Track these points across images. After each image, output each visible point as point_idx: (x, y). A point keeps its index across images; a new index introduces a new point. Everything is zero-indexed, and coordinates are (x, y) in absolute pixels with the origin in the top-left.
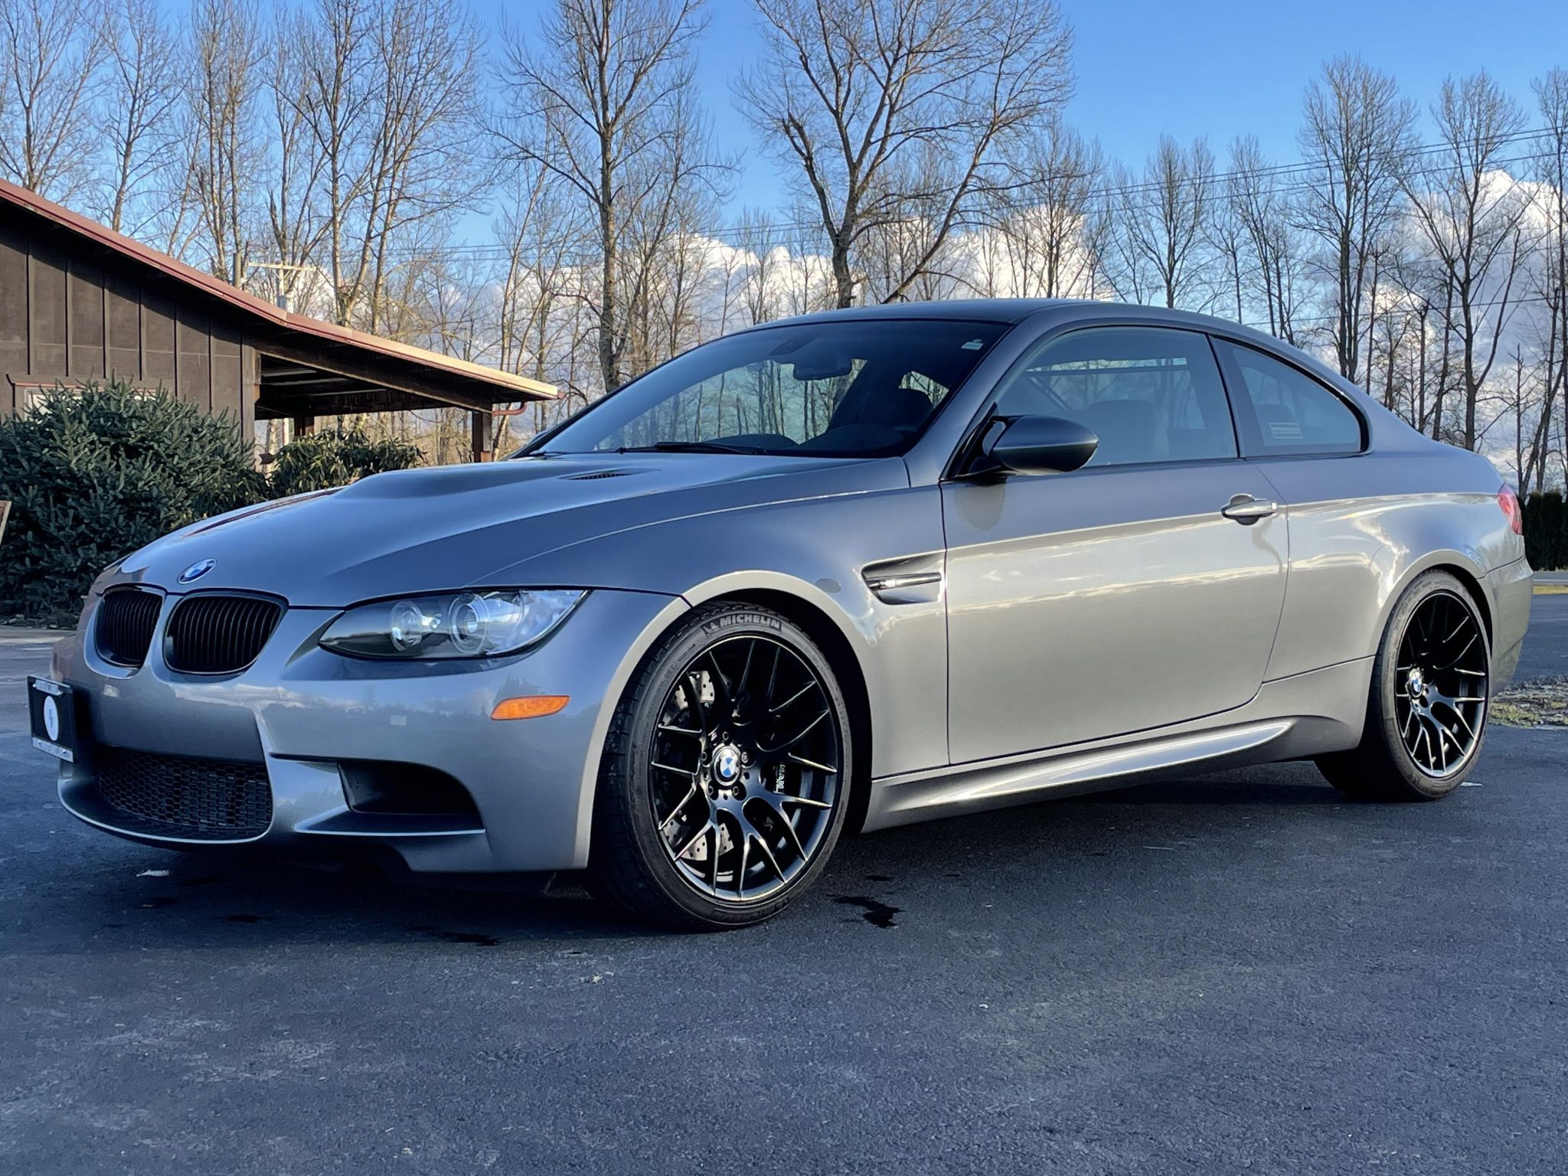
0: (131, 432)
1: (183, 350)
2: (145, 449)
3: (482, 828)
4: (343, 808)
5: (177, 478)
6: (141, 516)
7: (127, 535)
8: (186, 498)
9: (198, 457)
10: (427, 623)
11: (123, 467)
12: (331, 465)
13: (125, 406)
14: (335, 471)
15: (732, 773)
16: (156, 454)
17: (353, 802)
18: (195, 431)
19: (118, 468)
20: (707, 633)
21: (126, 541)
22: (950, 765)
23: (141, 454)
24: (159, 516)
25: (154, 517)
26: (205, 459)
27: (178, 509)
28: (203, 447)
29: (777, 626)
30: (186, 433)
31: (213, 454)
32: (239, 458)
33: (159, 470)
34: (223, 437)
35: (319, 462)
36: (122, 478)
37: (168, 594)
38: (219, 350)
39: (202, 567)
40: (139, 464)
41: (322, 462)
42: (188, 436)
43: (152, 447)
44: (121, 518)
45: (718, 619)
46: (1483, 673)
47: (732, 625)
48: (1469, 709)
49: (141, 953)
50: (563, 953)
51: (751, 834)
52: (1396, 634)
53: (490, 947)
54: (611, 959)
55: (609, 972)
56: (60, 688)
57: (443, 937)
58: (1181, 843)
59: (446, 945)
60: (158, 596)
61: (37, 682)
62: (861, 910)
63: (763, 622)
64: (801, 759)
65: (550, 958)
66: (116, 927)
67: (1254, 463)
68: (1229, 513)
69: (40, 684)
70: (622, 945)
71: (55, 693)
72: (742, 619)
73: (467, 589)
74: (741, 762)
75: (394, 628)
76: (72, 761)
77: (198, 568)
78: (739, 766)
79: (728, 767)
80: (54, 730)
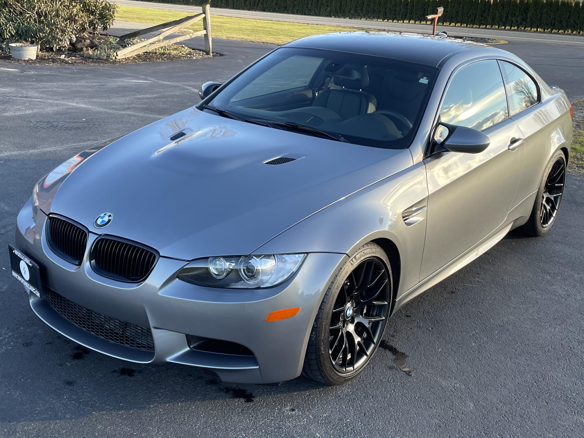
3: (258, 366)
4: (188, 349)
10: (228, 265)
15: (351, 314)
17: (191, 346)
20: (352, 264)
22: (420, 282)
29: (374, 251)
37: (90, 232)
39: (106, 219)
45: (356, 256)
46: (562, 185)
47: (360, 257)
48: (556, 198)
49: (94, 418)
50: (287, 410)
51: (357, 339)
52: (545, 179)
53: (252, 404)
54: (311, 416)
55: (317, 434)
56: (31, 263)
57: (226, 392)
58: (477, 279)
59: (231, 402)
60: (84, 231)
61: (14, 249)
62: (389, 354)
63: (370, 251)
64: (375, 303)
65: (283, 416)
66: (70, 383)
67: (514, 121)
68: (510, 148)
69: (16, 252)
70: (308, 399)
71: (28, 263)
72: (364, 253)
73: (250, 255)
74: (354, 308)
75: (211, 268)
76: (39, 296)
77: (104, 219)
78: (353, 310)
79: (350, 312)
80: (27, 276)
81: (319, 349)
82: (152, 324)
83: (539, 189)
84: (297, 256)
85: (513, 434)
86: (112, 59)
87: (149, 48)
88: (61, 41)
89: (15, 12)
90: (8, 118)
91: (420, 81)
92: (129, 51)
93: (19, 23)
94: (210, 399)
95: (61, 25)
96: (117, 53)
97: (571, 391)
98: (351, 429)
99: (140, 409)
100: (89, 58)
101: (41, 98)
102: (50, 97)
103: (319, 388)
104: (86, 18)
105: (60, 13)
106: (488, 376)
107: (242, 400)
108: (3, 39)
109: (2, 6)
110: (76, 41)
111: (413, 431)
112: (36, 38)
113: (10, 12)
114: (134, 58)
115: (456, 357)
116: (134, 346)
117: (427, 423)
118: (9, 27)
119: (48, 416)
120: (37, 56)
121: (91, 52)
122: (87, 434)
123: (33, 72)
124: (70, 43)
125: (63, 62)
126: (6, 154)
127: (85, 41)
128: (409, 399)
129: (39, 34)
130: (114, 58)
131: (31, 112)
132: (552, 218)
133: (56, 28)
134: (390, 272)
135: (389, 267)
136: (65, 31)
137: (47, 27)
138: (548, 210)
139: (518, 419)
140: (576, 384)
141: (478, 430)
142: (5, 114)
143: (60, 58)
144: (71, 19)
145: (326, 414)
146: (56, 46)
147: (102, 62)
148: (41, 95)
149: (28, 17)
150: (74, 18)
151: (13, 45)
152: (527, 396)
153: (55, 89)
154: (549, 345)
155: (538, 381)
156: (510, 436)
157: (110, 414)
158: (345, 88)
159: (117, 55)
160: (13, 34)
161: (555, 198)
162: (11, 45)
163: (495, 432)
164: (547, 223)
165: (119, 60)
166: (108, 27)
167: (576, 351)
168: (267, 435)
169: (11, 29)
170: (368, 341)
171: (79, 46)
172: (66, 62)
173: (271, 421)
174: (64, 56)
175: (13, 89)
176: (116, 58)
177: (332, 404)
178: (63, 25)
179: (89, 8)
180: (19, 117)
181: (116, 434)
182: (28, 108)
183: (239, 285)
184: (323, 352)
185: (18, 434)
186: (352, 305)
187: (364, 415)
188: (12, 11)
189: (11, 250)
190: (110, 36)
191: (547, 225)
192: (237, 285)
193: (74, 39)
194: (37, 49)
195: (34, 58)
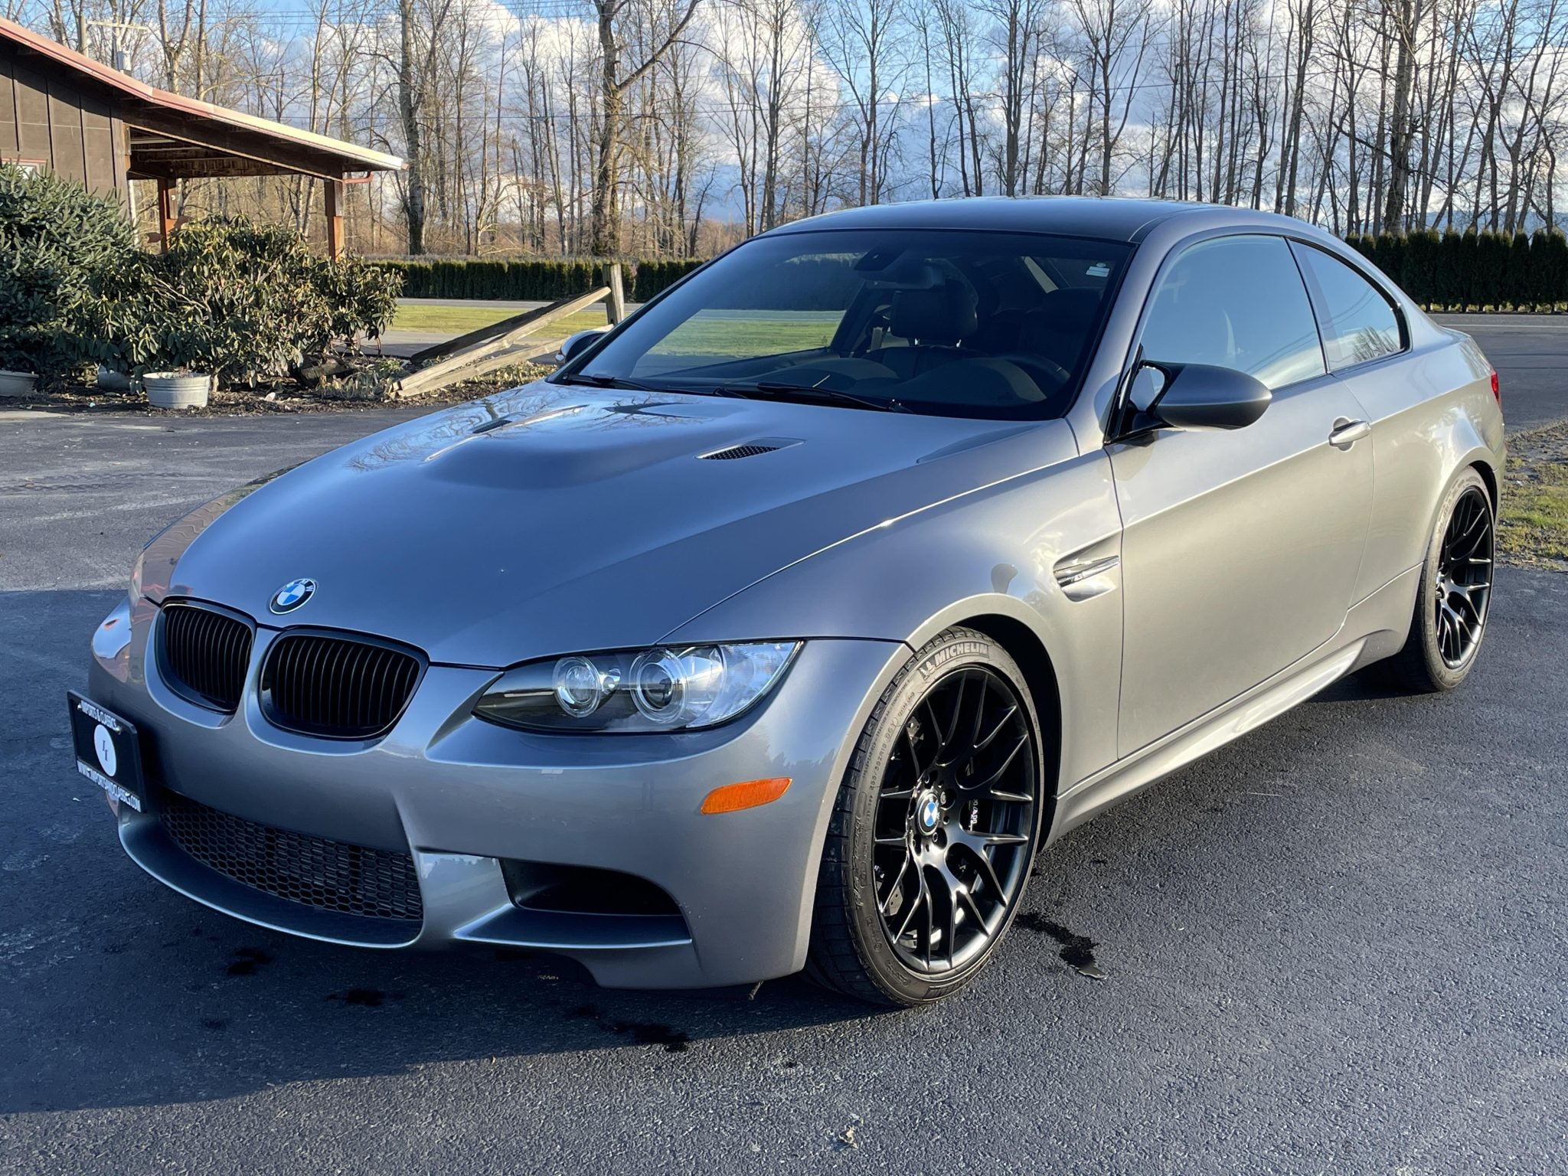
0: (24, 213)
1: (57, 123)
2: (37, 228)
3: (689, 939)
4: (508, 905)
5: (70, 257)
6: (39, 293)
7: (27, 310)
8: (81, 276)
9: (90, 236)
10: (603, 680)
11: (19, 246)
12: (223, 251)
13: (16, 187)
14: (227, 257)
15: (935, 820)
16: (49, 232)
17: (518, 899)
18: (84, 210)
19: (13, 247)
20: (924, 676)
21: (26, 317)
22: (1118, 761)
23: (34, 233)
24: (55, 292)
25: (51, 294)
26: (95, 238)
27: (74, 285)
28: (93, 226)
29: (985, 652)
30: (75, 214)
31: (103, 233)
32: (127, 236)
33: (53, 250)
34: (110, 216)
35: (211, 248)
36: (18, 256)
37: (258, 625)
38: (91, 123)
39: (299, 591)
40: (32, 243)
41: (214, 248)
42: (78, 216)
43: (44, 227)
44: (20, 295)
45: (933, 656)
46: (1489, 561)
47: (946, 662)
48: (1476, 595)
49: (269, 1096)
50: (775, 1067)
51: (958, 889)
52: (1439, 538)
53: (683, 1055)
54: (837, 1077)
55: (854, 1115)
56: (118, 723)
57: (618, 1033)
58: (1280, 782)
59: (630, 1053)
60: (245, 627)
61: (79, 700)
62: (1050, 943)
63: (973, 650)
64: (999, 793)
65: (765, 1078)
66: (216, 1025)
67: (1341, 380)
68: (1335, 440)
69: (87, 707)
70: (833, 1040)
71: (110, 726)
72: (955, 651)
73: (655, 645)
74: (941, 805)
75: (559, 689)
76: (139, 809)
77: (293, 593)
78: (939, 810)
79: (931, 815)
80: (110, 765)
81: (849, 894)
82: (412, 841)
83: (1426, 561)
84: (778, 646)
85: (1377, 1102)
86: (388, 398)
87: (478, 369)
88: (267, 361)
89: (158, 303)
90: (125, 516)
91: (1088, 273)
92: (429, 378)
93: (168, 327)
94: (576, 1047)
95: (266, 326)
96: (399, 384)
97: (1531, 1005)
98: (943, 1102)
99: (390, 1073)
100: (335, 398)
101: (209, 475)
102: (231, 472)
103: (860, 1017)
104: (327, 308)
105: (264, 297)
106: (1310, 980)
107: (659, 1047)
108: (129, 364)
109: (128, 290)
110: (304, 365)
111: (1107, 1102)
112: (208, 360)
113: (147, 302)
114: (442, 394)
115: (1225, 944)
116: (373, 914)
117: (1145, 1084)
118: (144, 336)
119: (150, 1095)
120: (210, 400)
121: (337, 384)
122: (248, 1128)
123: (195, 430)
124: (290, 368)
125: (270, 408)
126: (110, 580)
127: (324, 362)
128: (1098, 1034)
129: (216, 351)
130: (393, 395)
131: (181, 500)
132: (1471, 647)
133: (255, 333)
134: (1033, 714)
135: (1028, 700)
136: (277, 339)
137: (234, 330)
138: (1458, 626)
139: (1392, 1068)
140: (1544, 990)
141: (1284, 1096)
142: (120, 507)
143: (263, 402)
144: (291, 311)
145: (876, 1071)
146: (256, 376)
147: (365, 406)
148: (209, 470)
149: (190, 312)
150: (299, 310)
151: (154, 376)
152: (1414, 1019)
153: (244, 458)
154: (1470, 911)
155: (1444, 987)
156: (1370, 1106)
157: (312, 1086)
158: (920, 343)
159: (400, 389)
160: (154, 352)
161: (1472, 593)
162: (147, 376)
163: (1328, 1099)
164: (1457, 657)
165: (405, 398)
166: (381, 329)
167: (1543, 921)
168: (721, 1120)
169: (147, 340)
170: (987, 900)
171: (310, 374)
172: (278, 409)
173: (731, 1091)
174: (272, 395)
175: (145, 462)
176: (397, 395)
177: (895, 1049)
178: (271, 325)
179: (335, 288)
180: (152, 512)
181: (322, 1129)
182: (173, 495)
183: (631, 726)
184: (862, 904)
185: (69, 1135)
186: (937, 798)
187: (979, 1071)
188: (152, 300)
189: (73, 702)
190: (388, 356)
191: (1458, 662)
192: (627, 725)
193: (300, 361)
194: (208, 383)
195: (202, 403)
